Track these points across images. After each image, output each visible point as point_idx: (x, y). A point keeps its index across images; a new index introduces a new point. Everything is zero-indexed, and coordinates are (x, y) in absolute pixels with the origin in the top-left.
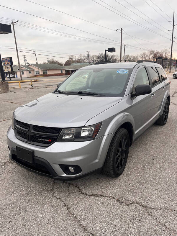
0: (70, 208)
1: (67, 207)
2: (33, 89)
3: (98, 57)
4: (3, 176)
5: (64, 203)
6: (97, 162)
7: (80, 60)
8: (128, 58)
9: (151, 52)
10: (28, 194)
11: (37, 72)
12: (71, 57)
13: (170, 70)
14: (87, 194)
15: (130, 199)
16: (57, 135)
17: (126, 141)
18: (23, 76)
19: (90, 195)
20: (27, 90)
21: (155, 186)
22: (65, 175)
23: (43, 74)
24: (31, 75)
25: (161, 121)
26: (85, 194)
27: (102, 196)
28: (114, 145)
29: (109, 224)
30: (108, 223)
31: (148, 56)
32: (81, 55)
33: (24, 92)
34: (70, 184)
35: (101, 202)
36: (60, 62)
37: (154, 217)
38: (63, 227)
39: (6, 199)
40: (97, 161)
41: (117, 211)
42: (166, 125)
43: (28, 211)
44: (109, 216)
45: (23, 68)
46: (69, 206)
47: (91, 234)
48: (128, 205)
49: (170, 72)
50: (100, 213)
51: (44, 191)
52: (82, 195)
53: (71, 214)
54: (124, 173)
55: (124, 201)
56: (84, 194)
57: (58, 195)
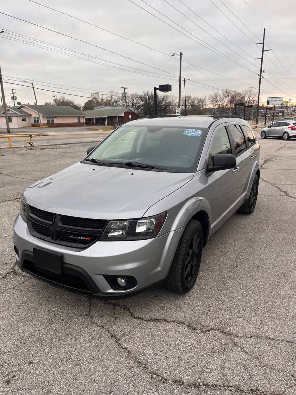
0: (120, 339)
1: (115, 338)
2: (33, 149)
3: (141, 98)
4: (6, 296)
5: (109, 332)
6: (160, 271)
7: (111, 102)
8: (190, 101)
9: (227, 93)
10: (52, 321)
11: (37, 120)
12: (95, 96)
13: (257, 123)
14: (142, 319)
15: (207, 324)
16: (100, 231)
17: (199, 239)
18: (11, 125)
19: (148, 321)
20: (23, 151)
21: (241, 304)
22: (111, 291)
23: (46, 123)
24: (25, 124)
25: (247, 208)
26: (140, 319)
27: (165, 321)
28: (184, 245)
29: (179, 360)
30: (178, 358)
31: (222, 98)
32: (111, 94)
33: (19, 154)
34: (115, 305)
35: (165, 330)
36: (76, 103)
37: (242, 348)
38: (113, 366)
39: (18, 330)
40: (159, 269)
41: (189, 341)
42: (254, 214)
43: (55, 346)
44: (179, 349)
45: (10, 112)
46: (118, 337)
47: (155, 374)
48: (205, 332)
49: (256, 127)
50: (165, 345)
51: (77, 316)
52: (136, 320)
53: (123, 348)
54: (196, 286)
55: (199, 327)
56: (138, 319)
57: (100, 322)
